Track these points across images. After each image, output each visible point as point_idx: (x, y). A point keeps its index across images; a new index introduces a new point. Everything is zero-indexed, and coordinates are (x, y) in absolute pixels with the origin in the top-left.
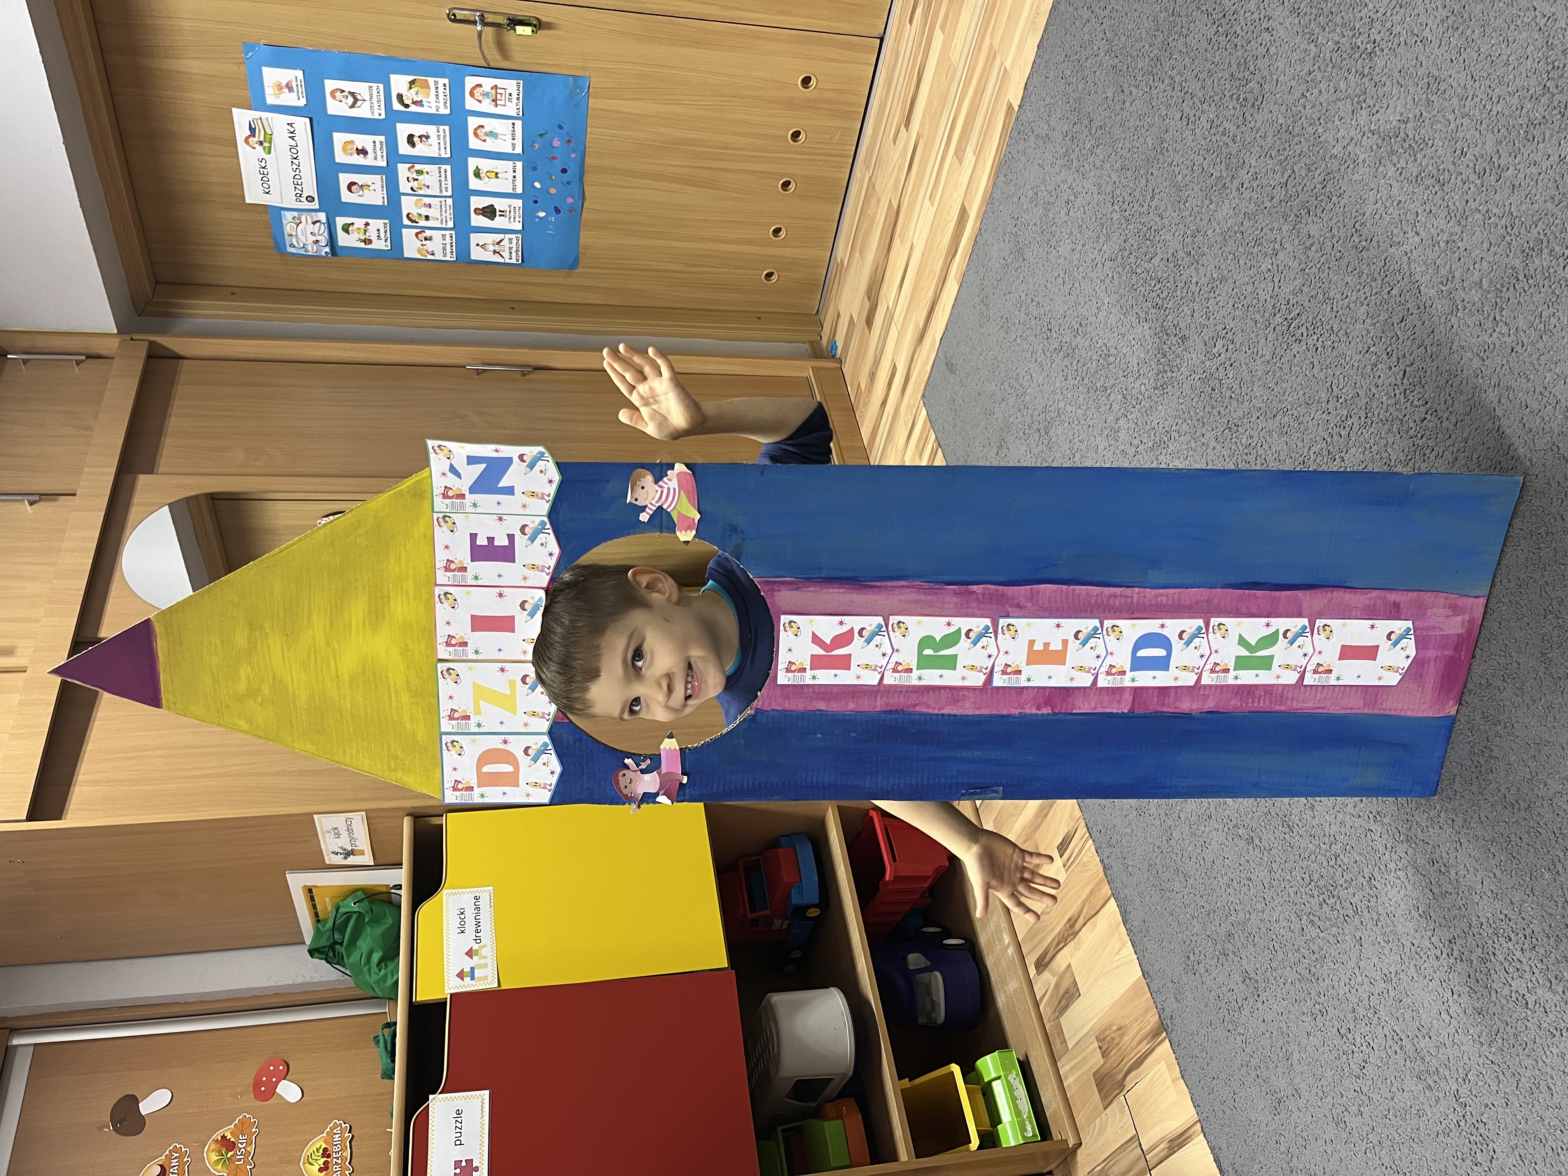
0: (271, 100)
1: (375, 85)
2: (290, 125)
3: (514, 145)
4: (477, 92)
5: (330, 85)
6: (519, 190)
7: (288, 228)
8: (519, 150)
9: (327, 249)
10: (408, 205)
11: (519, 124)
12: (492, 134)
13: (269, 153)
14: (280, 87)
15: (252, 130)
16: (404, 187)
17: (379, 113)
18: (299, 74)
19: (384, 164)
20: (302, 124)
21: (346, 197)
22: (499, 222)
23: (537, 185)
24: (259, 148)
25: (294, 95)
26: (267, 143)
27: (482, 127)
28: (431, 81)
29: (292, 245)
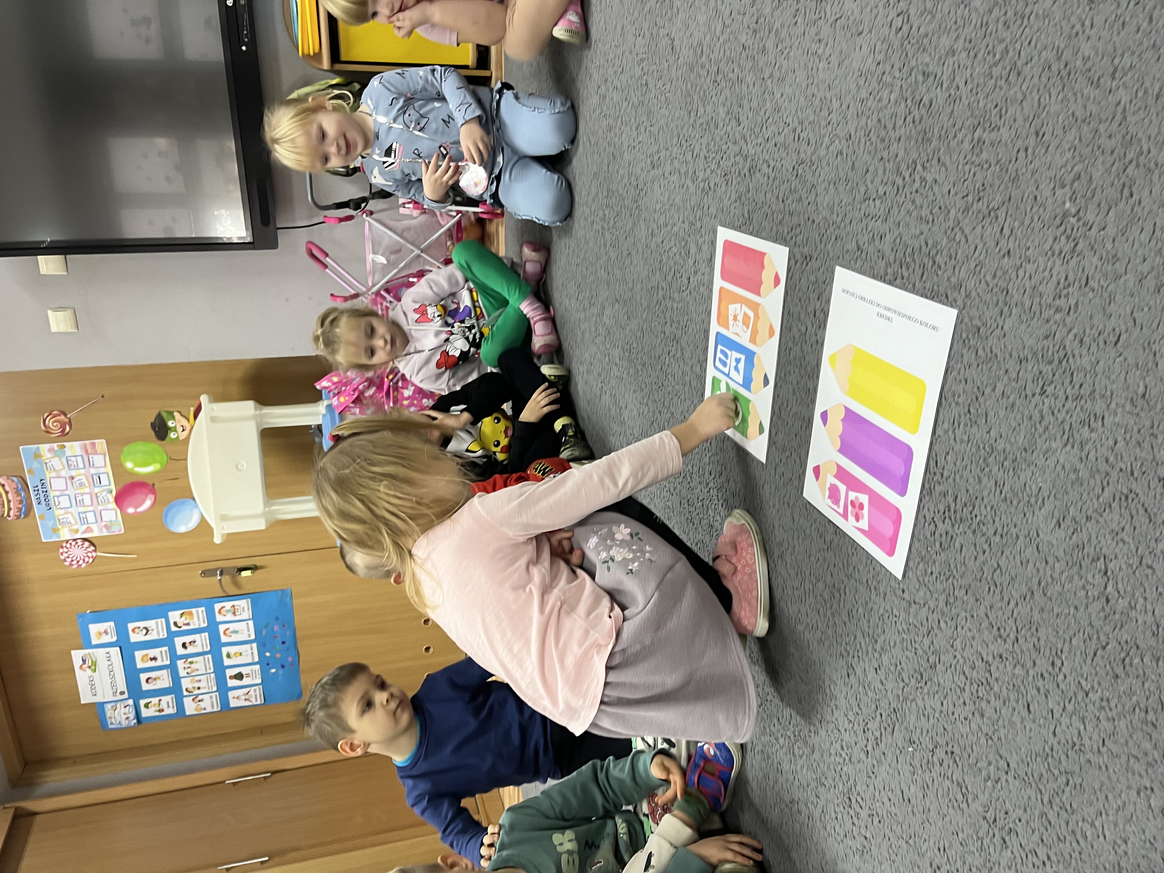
0: (94, 642)
1: (159, 620)
2: (108, 653)
3: (249, 635)
4: (223, 611)
5: (131, 626)
6: (256, 659)
7: (109, 713)
8: (253, 637)
9: (135, 721)
10: (186, 683)
11: (251, 623)
12: (236, 632)
13: (95, 671)
14: (100, 634)
15: (84, 661)
16: (182, 673)
17: (164, 635)
18: (112, 624)
19: (168, 662)
20: (115, 651)
21: (145, 687)
22: (246, 681)
23: (268, 654)
24: (89, 670)
25: (109, 635)
26: (93, 667)
27: (228, 629)
28: (194, 610)
29: (112, 724)
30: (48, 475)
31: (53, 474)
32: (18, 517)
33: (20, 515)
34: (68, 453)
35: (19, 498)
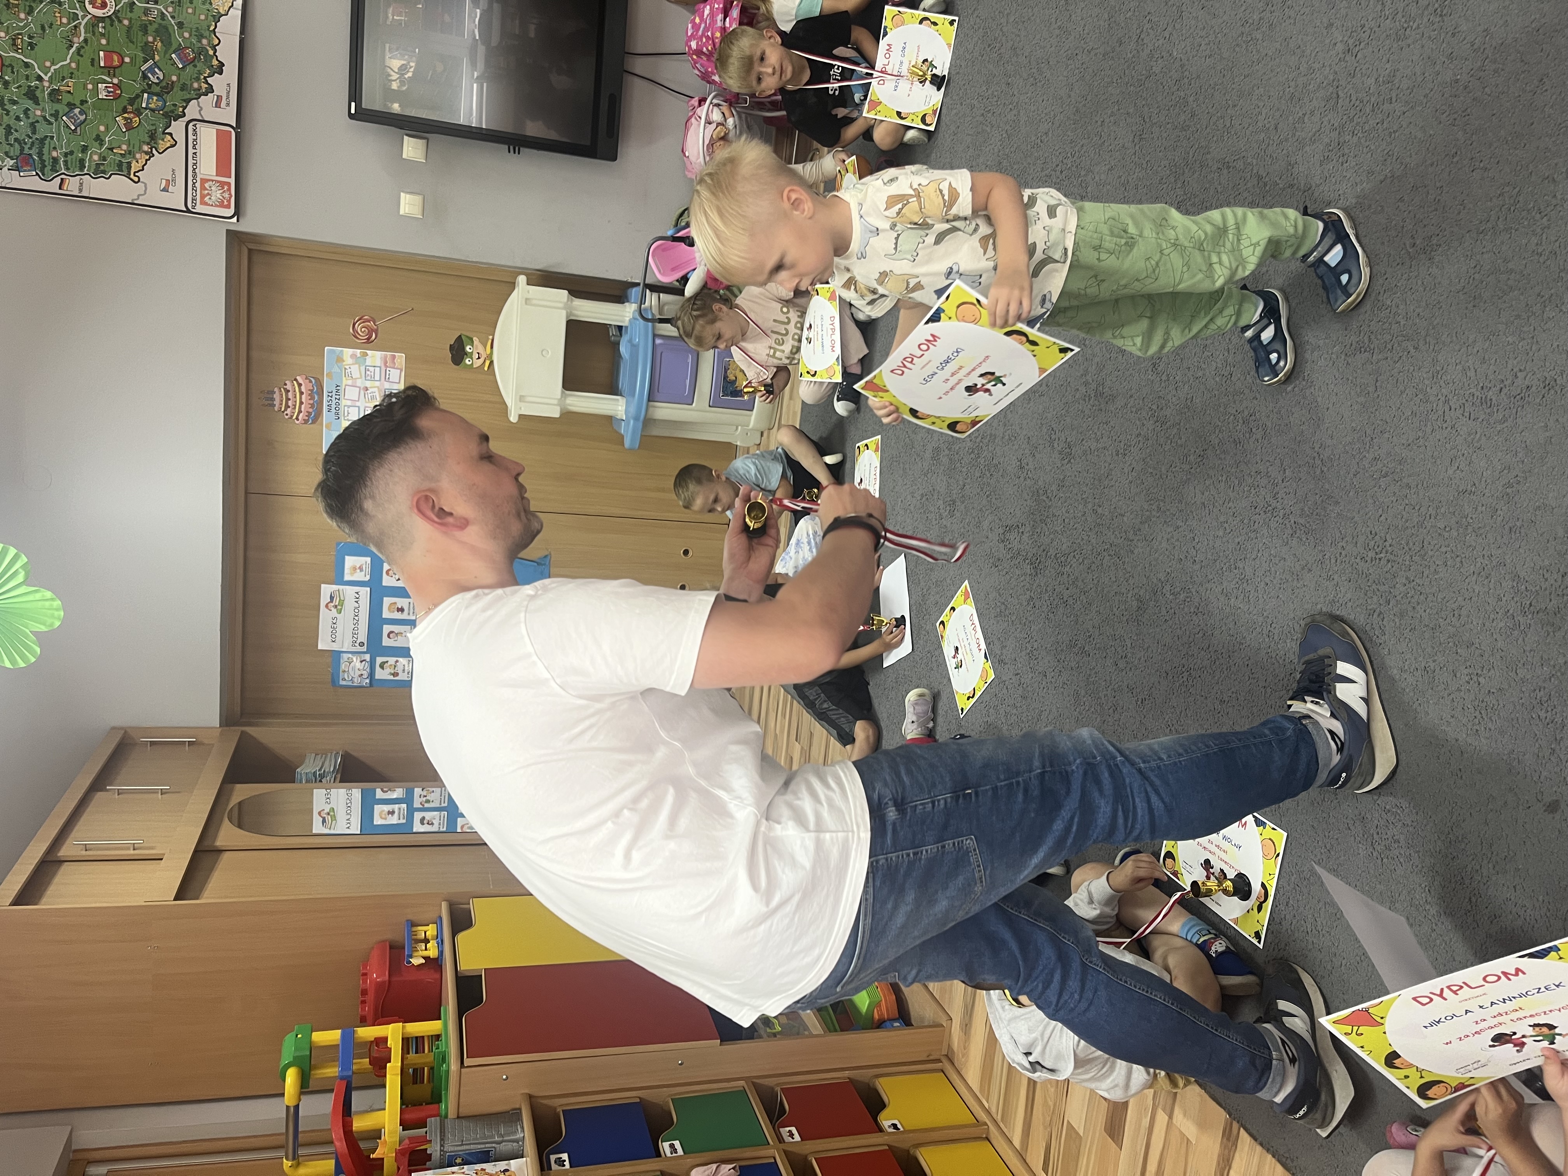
0: (347, 578)
2: (357, 593)
7: (343, 667)
9: (368, 681)
13: (340, 612)
14: (354, 569)
15: (332, 598)
18: (368, 560)
20: (365, 592)
21: (386, 642)
24: (334, 610)
25: (363, 573)
26: (339, 607)
29: (344, 679)
30: (345, 381)
31: (350, 382)
32: (306, 422)
33: (308, 420)
34: (369, 362)
35: (311, 402)
